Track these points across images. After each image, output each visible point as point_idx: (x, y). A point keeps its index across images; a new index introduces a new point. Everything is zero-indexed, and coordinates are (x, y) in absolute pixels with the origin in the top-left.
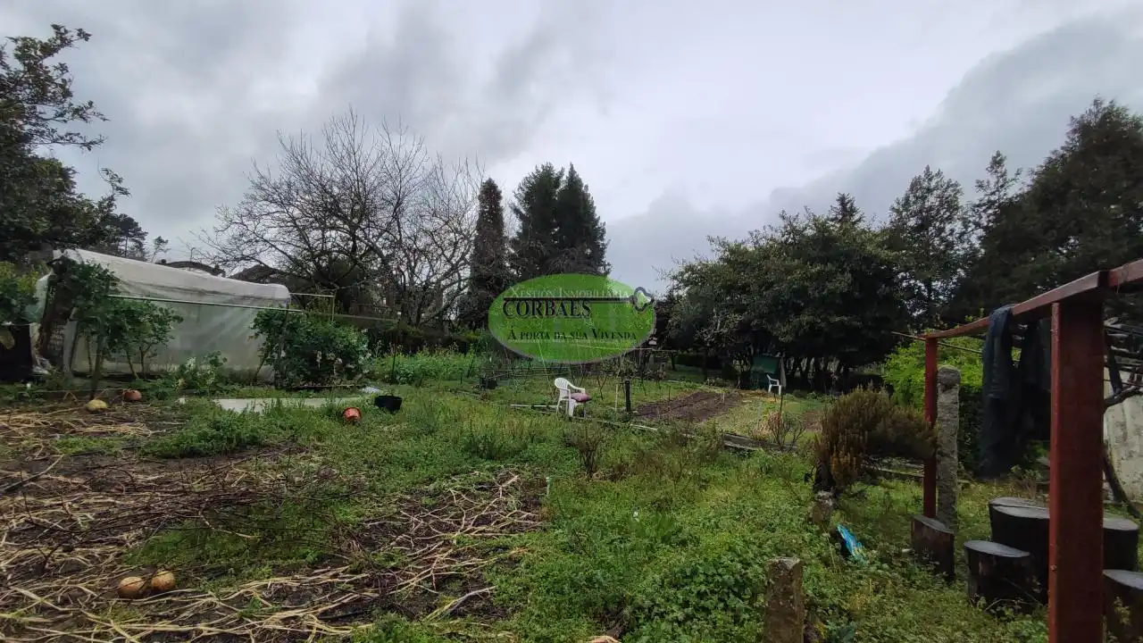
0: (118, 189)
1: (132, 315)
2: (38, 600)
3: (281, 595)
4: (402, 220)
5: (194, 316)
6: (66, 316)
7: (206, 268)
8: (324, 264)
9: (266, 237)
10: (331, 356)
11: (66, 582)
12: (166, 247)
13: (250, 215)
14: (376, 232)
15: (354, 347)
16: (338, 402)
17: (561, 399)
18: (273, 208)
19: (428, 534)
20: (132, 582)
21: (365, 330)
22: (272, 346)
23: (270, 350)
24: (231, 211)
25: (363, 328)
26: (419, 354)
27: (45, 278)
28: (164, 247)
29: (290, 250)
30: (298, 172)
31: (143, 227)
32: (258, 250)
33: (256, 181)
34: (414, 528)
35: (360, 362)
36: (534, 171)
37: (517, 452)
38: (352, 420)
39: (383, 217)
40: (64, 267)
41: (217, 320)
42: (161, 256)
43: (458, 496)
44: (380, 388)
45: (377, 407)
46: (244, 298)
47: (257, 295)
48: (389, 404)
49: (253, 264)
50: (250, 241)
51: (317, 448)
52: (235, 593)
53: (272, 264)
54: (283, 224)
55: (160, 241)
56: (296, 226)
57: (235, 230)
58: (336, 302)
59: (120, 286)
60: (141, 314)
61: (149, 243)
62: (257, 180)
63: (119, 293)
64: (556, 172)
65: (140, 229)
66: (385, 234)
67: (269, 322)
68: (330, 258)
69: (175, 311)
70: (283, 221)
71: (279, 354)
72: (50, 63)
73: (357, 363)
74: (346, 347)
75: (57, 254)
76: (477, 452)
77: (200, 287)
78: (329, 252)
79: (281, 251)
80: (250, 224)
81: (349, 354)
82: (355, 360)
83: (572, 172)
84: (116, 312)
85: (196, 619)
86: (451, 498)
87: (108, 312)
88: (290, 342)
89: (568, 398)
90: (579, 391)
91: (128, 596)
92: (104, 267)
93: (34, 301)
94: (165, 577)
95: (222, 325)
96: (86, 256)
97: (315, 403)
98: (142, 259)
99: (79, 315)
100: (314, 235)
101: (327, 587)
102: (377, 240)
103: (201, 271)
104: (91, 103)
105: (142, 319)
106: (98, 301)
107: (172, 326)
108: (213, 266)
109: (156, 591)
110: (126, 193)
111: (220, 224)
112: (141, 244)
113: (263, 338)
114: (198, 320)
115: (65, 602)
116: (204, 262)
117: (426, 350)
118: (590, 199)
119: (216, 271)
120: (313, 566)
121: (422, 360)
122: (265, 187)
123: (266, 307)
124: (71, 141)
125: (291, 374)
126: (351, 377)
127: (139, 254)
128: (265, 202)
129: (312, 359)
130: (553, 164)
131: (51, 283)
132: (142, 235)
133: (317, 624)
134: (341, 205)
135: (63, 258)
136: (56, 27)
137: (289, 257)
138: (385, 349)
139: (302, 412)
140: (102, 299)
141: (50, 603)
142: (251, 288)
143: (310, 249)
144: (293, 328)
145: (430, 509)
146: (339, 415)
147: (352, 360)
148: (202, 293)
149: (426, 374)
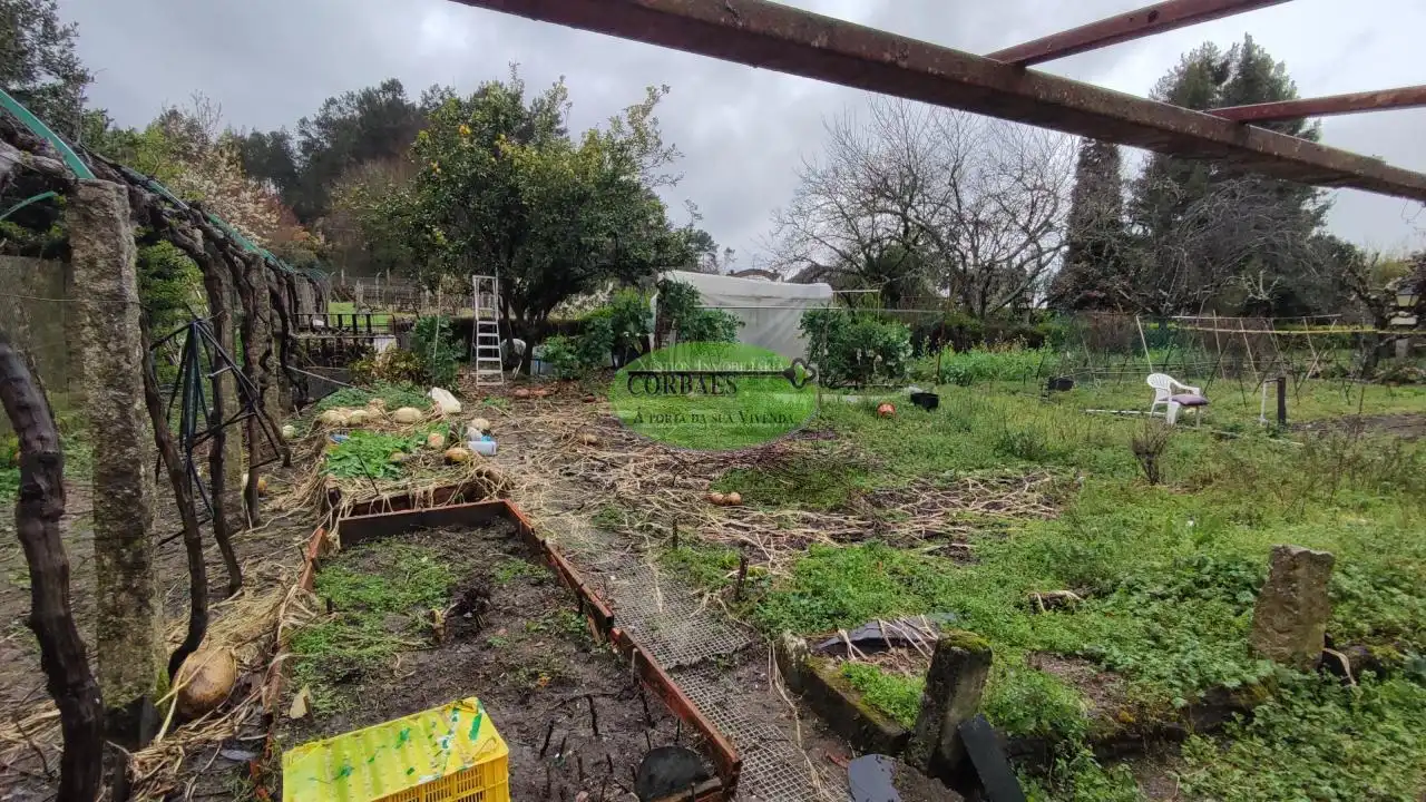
0: (695, 215)
1: (709, 321)
2: (673, 496)
3: (806, 521)
4: (961, 187)
5: (754, 320)
6: (669, 327)
7: (765, 273)
8: (875, 256)
9: (816, 233)
10: (870, 353)
11: (686, 492)
12: (735, 256)
13: (800, 212)
14: (930, 208)
15: (895, 344)
16: (874, 399)
17: (1156, 402)
18: (821, 200)
19: (932, 507)
20: (718, 495)
21: (909, 325)
22: (817, 344)
23: (815, 348)
24: (784, 212)
25: (907, 323)
26: (974, 351)
27: (655, 297)
28: (732, 256)
29: (839, 244)
30: (844, 155)
31: (715, 240)
32: (809, 248)
33: (804, 175)
34: (921, 501)
35: (901, 359)
36: (1179, 64)
37: (1064, 455)
38: (884, 415)
39: (940, 187)
40: (665, 287)
41: (771, 324)
42: (731, 266)
43: (974, 485)
44: (920, 386)
45: (912, 404)
46: (793, 300)
47: (804, 296)
48: (928, 402)
49: (805, 265)
50: (801, 240)
51: (850, 437)
52: (776, 514)
53: (822, 262)
54: (832, 216)
55: (729, 251)
56: (844, 215)
57: (788, 229)
58: (882, 298)
59: (701, 298)
60: (716, 321)
61: (720, 255)
62: (804, 172)
63: (701, 304)
64: (1222, 54)
65: (712, 243)
66: (942, 209)
67: (812, 322)
68: (881, 246)
69: (741, 317)
70: (833, 212)
71: (822, 351)
72: (648, 120)
73: (898, 360)
74: (886, 343)
75: (661, 276)
76: (1012, 451)
77: (757, 294)
78: (879, 240)
79: (832, 247)
80: (800, 221)
81: (889, 351)
82: (896, 357)
83: (1249, 48)
84: (700, 320)
85: (753, 522)
86: (967, 486)
87: (695, 320)
88: (830, 340)
89: (1166, 400)
90: (1190, 392)
91: (717, 504)
92: (690, 283)
93: (651, 316)
94: (735, 496)
95: (776, 328)
96: (677, 276)
97: (853, 399)
98: (716, 272)
99: (678, 326)
100: (864, 222)
101: (837, 524)
102: (932, 217)
103: (761, 277)
104: (674, 145)
105: (717, 325)
106: (688, 312)
107: (738, 330)
108: (771, 271)
109: (730, 503)
110: (701, 218)
111: (773, 227)
112: (714, 256)
113: (809, 337)
114: (757, 324)
115: (686, 500)
116: (763, 268)
117: (983, 344)
118: (1286, 87)
119: (774, 276)
120: (831, 510)
121: (979, 356)
122: (813, 178)
123: (811, 307)
124: (664, 182)
125: (833, 371)
126: (892, 376)
127: (713, 267)
128: (813, 196)
129: (853, 358)
130: (1216, 43)
131: (659, 301)
132: (714, 248)
133: (826, 539)
134: (890, 183)
135: (664, 280)
136: (649, 89)
137: (838, 251)
138: (933, 347)
139: (839, 406)
140: (691, 310)
141: (679, 499)
142: (801, 290)
143: (860, 241)
144: (834, 327)
145: (941, 490)
146: (873, 410)
147: (893, 357)
148: (759, 299)
149: (981, 374)
